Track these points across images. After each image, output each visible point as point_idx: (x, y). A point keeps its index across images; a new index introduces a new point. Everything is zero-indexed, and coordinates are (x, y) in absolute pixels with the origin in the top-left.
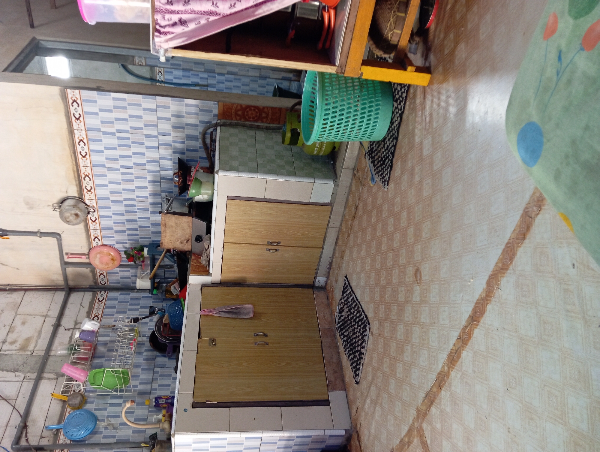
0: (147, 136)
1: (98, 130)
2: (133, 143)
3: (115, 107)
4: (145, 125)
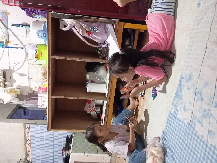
0: (50, 137)
1: (34, 136)
2: (45, 140)
3: (40, 129)
4: (50, 134)
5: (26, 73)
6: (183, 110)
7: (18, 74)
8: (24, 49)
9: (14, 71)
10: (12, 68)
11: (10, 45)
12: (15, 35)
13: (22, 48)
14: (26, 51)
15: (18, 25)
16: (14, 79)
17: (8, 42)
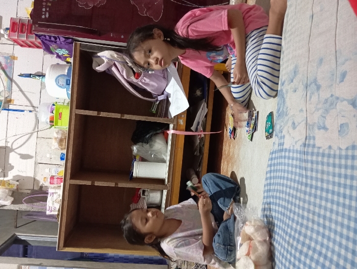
5: (33, 154)
6: (291, 130)
7: (19, 154)
8: (33, 114)
9: (12, 150)
10: (9, 145)
11: (11, 107)
12: (21, 91)
13: (30, 111)
14: (36, 116)
15: (29, 76)
16: (10, 164)
17: (9, 101)
